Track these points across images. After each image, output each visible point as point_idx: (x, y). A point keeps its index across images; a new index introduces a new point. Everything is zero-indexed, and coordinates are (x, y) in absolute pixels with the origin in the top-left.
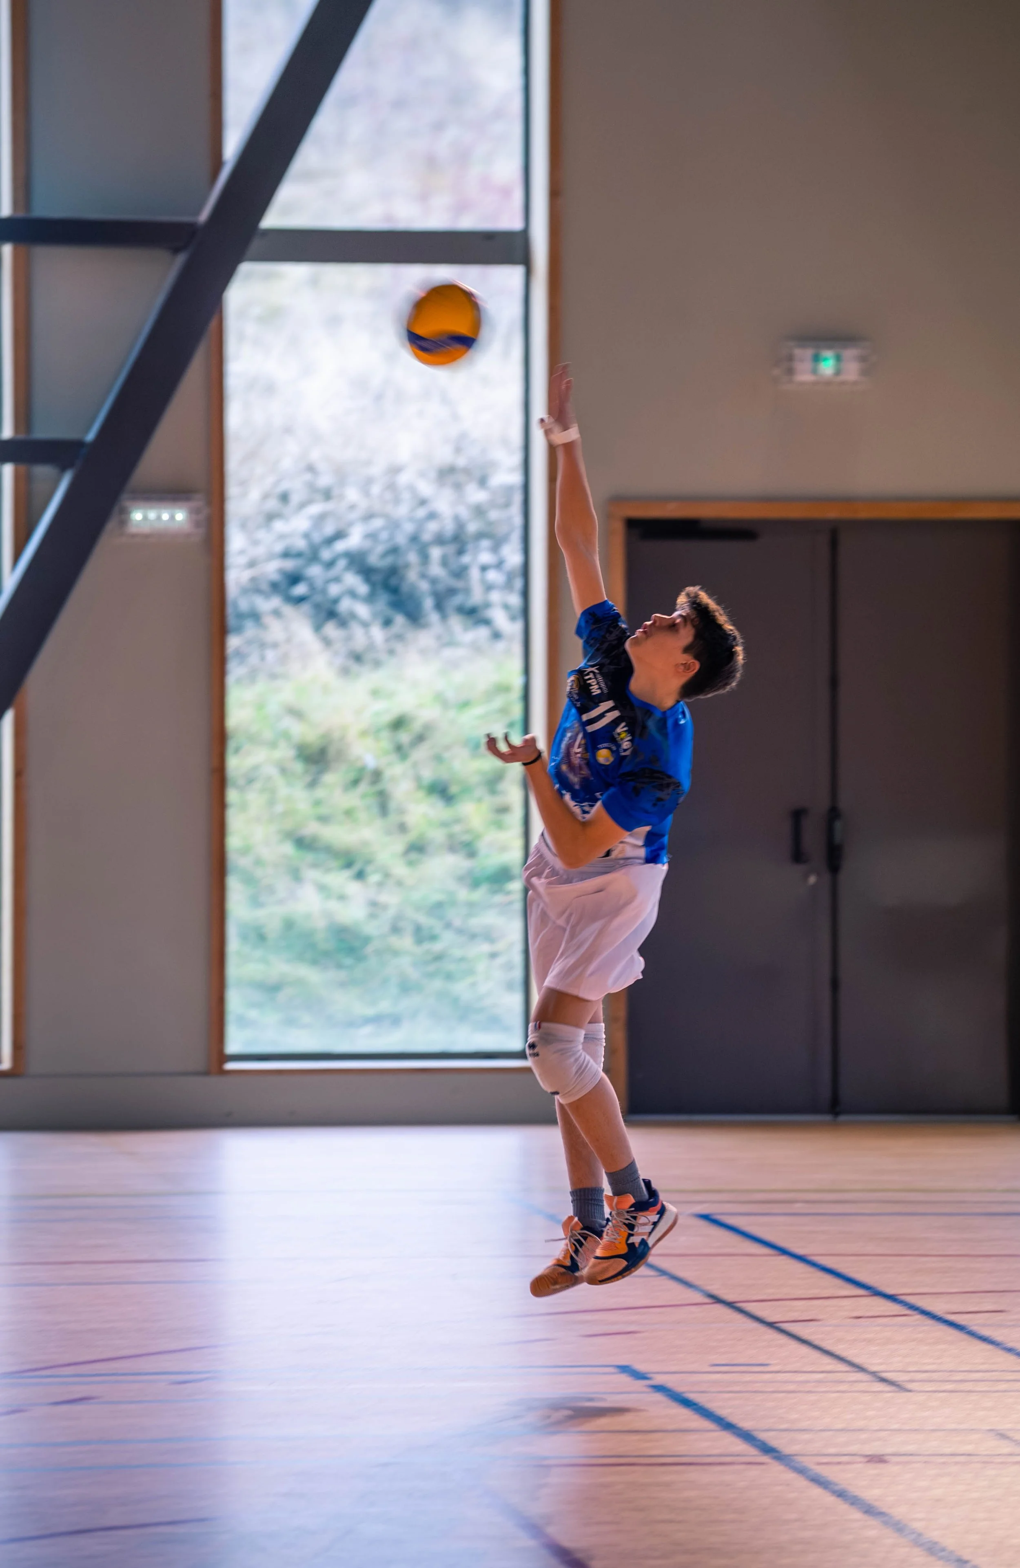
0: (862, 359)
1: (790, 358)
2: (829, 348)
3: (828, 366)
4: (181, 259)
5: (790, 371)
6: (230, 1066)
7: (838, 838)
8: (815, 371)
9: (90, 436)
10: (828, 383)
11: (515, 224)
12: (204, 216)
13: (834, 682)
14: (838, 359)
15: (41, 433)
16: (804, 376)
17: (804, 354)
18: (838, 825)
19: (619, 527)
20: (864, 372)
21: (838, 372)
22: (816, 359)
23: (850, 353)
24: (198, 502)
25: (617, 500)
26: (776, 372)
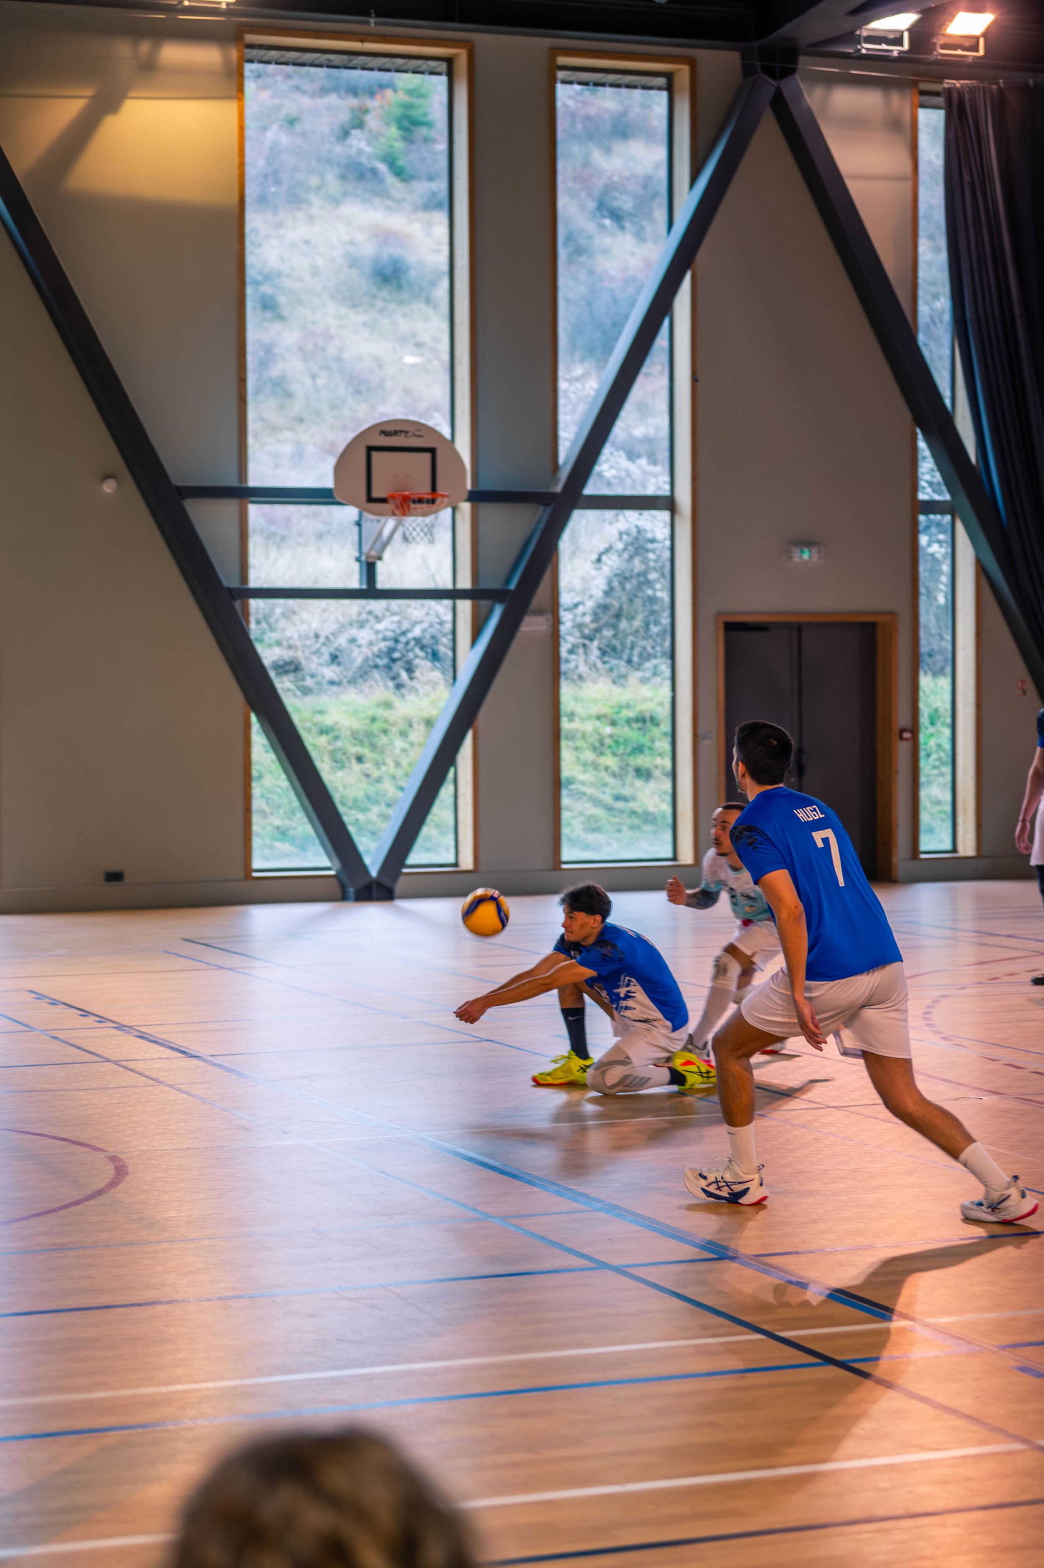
0: (820, 552)
1: (791, 552)
2: (807, 547)
3: (806, 556)
4: (549, 509)
5: (790, 557)
6: (564, 866)
7: (804, 762)
8: (801, 558)
9: (512, 586)
10: (807, 563)
11: (668, 493)
12: (559, 489)
13: (800, 693)
14: (810, 552)
15: (484, 585)
16: (797, 560)
17: (796, 551)
18: (804, 756)
19: (721, 626)
20: (820, 558)
21: (810, 557)
22: (802, 552)
23: (814, 550)
24: (550, 617)
25: (720, 614)
26: (785, 558)
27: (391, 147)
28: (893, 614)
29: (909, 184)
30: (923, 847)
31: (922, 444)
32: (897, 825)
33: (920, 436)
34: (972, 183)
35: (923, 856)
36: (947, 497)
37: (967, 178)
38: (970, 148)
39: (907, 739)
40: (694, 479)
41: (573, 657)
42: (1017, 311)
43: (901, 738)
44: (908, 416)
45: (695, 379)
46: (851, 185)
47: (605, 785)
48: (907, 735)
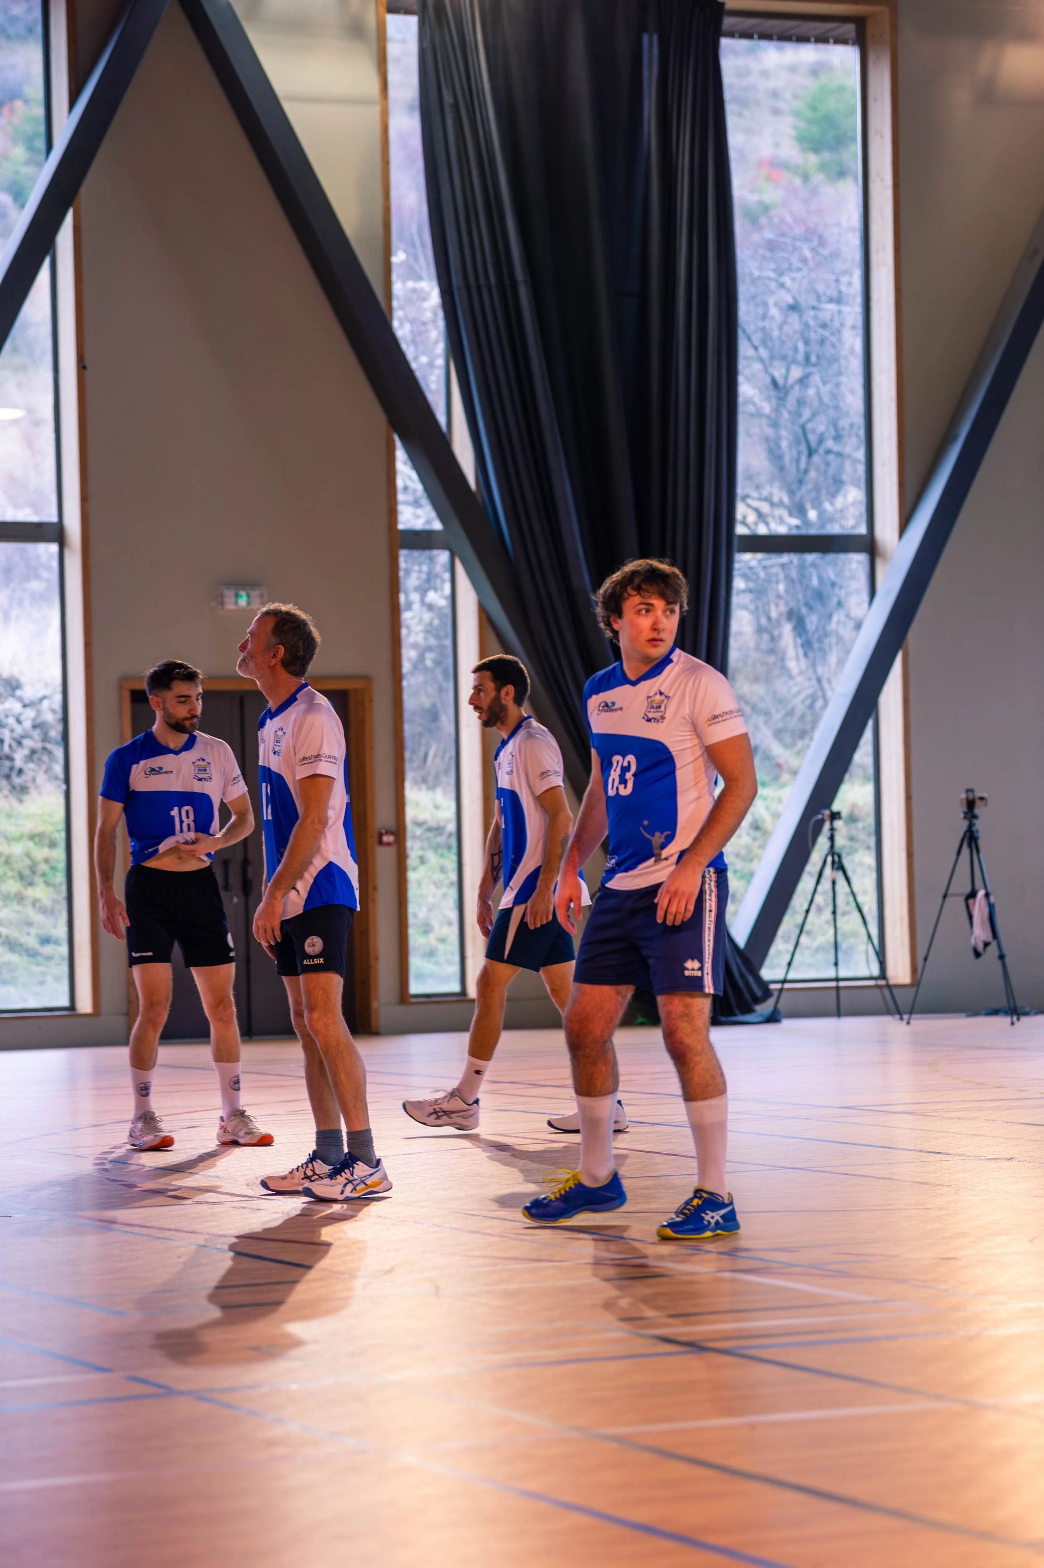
0: (262, 596)
1: (222, 596)
2: (244, 590)
3: (243, 601)
5: (222, 603)
7: (250, 875)
8: (236, 603)
10: (244, 610)
11: (54, 519)
14: (248, 596)
16: (230, 606)
17: (229, 594)
18: (250, 869)
19: (127, 695)
21: (249, 603)
22: (237, 596)
23: (255, 593)
25: (123, 679)
26: (214, 604)
27: (17, 173)
28: (367, 678)
29: (377, 109)
30: (415, 988)
31: (401, 454)
32: (377, 959)
33: (398, 443)
34: (456, 106)
35: (414, 1000)
36: (437, 526)
37: (448, 99)
38: (452, 56)
39: (388, 844)
40: (84, 498)
41: (31, 766)
42: (520, 274)
43: (381, 842)
44: (380, 418)
45: (81, 366)
46: (289, 109)
47: (30, 924)
48: (387, 839)
